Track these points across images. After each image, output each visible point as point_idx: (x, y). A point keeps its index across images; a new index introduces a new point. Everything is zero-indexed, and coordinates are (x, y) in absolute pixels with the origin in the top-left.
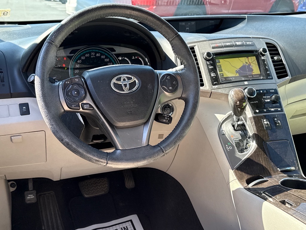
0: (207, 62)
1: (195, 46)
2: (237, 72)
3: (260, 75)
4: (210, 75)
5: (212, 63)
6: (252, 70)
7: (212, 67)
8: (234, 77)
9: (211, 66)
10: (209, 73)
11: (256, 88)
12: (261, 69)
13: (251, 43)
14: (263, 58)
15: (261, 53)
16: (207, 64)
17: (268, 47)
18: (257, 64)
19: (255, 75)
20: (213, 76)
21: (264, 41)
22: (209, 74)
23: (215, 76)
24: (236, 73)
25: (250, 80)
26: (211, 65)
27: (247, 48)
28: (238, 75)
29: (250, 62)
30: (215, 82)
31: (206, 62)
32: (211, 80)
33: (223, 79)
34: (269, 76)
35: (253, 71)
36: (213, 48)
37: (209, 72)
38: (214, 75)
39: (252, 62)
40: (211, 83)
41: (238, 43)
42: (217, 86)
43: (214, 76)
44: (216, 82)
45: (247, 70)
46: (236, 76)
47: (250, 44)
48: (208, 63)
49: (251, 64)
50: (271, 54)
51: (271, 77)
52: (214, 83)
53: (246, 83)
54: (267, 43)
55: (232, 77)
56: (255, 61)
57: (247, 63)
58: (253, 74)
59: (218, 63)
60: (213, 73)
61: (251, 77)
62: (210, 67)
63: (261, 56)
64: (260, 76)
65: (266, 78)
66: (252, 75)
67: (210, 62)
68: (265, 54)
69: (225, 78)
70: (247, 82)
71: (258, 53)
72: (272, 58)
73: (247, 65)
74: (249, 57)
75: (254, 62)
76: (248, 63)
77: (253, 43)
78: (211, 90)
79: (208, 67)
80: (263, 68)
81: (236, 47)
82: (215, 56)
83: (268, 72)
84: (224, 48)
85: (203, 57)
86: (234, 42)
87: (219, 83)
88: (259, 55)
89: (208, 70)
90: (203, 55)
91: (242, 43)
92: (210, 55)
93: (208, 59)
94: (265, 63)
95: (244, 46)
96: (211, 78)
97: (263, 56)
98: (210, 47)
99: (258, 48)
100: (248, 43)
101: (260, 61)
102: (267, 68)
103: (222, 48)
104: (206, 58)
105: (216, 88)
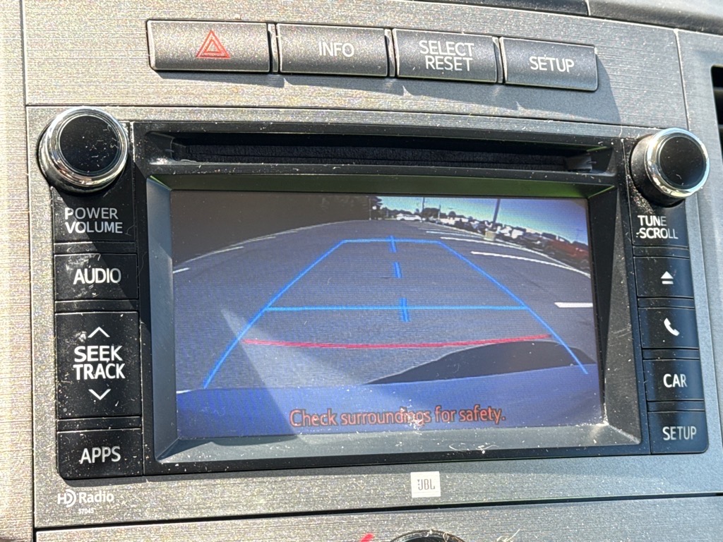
0: (67, 212)
4: (64, 363)
5: (114, 228)
7: (108, 276)
9: (93, 263)
10: (57, 332)
13: (567, 65)
14: (653, 227)
15: (645, 185)
16: (59, 237)
20: (88, 373)
21: (705, 54)
22: (58, 345)
23: (115, 384)
25: (473, 456)
26: (103, 250)
27: (521, 111)
30: (94, 441)
31: (55, 208)
32: (59, 413)
34: (672, 421)
36: (168, 68)
37: (58, 322)
38: (101, 372)
40: (52, 448)
41: (434, 54)
42: (102, 496)
43: (100, 384)
44: (103, 453)
47: (556, 75)
48: (74, 228)
51: (692, 431)
52: (85, 456)
53: (426, 484)
60: (99, 340)
62: (80, 277)
63: (641, 202)
65: (634, 440)
67: (93, 213)
68: (677, 194)
70: (433, 477)
71: (620, 178)
77: (588, 64)
78: (35, 530)
79: (68, 268)
80: (632, 329)
81: (406, 94)
82: (162, 162)
83: (670, 381)
84: (281, 85)
85: (32, 152)
86: (406, 33)
87: (140, 458)
88: (624, 195)
89: (58, 309)
90: (41, 138)
91: (485, 54)
92: (100, 146)
93: (73, 189)
94: (664, 282)
95: (498, 89)
96: (60, 398)
97: (658, 215)
98: (144, 55)
99: (624, 120)
100: (538, 62)
101: (619, 258)
102: (675, 333)
103: (259, 84)
104: (53, 177)
105: (91, 511)
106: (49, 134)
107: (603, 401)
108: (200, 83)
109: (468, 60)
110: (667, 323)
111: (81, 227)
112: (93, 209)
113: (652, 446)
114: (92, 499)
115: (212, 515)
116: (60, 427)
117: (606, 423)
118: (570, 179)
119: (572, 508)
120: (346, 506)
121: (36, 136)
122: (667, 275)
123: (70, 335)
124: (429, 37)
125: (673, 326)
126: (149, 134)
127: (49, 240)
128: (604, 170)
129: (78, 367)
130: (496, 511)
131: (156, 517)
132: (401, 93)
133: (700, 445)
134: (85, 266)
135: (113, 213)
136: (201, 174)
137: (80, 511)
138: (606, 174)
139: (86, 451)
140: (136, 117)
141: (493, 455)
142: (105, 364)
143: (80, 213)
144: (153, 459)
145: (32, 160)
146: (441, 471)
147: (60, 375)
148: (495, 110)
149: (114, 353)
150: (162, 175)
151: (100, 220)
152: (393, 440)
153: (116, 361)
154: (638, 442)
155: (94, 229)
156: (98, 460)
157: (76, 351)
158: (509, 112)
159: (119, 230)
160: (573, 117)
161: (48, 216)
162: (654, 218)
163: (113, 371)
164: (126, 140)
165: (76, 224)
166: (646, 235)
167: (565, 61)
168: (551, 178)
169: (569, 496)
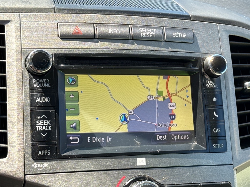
0: (34, 81)
1: (8, 22)
2: (126, 120)
3: (192, 135)
4: (33, 126)
5: (48, 85)
6: (172, 117)
7: (46, 100)
8: (110, 135)
9: (42, 96)
10: (31, 116)
11: (169, 179)
12: (198, 116)
13: (184, 35)
14: (210, 84)
15: (208, 71)
16: (32, 88)
17: (233, 49)
18: (190, 99)
19: (177, 133)
20: (40, 129)
21: (226, 31)
22: (32, 120)
23: (48, 132)
24: (122, 121)
25: (156, 153)
26: (45, 92)
27: (170, 49)
28: (124, 129)
29: (172, 91)
30: (42, 149)
31: (31, 80)
32: (32, 140)
33: (73, 140)
34: (216, 143)
35: (175, 122)
36: (64, 37)
37: (32, 113)
38: (44, 128)
39: (176, 94)
40: (29, 151)
41: (144, 32)
43: (44, 132)
44: (45, 152)
45: (158, 115)
46: (120, 131)
47: (181, 38)
48: (36, 85)
49: (174, 98)
50: (236, 71)
51: (222, 146)
52: (40, 153)
53: (141, 162)
54: (232, 38)
55: (104, 135)
56: (185, 90)
57: (160, 93)
58: (173, 129)
59: (71, 85)
60: (44, 119)
61: (165, 138)
62: (38, 100)
63: (207, 76)
64: (190, 140)
65: (205, 148)
66: (169, 134)
67: (42, 81)
68: (217, 74)
69: (84, 136)
70: (144, 159)
71: (200, 69)
72: (238, 83)
73: (162, 99)
74: (171, 77)
75: (183, 94)
76: (165, 94)
77: (190, 35)
78: (25, 175)
79: (34, 97)
80: (204, 115)
81: (135, 44)
82: (62, 65)
83: (215, 130)
84: (98, 42)
85: (23, 63)
86: (135, 26)
87: (56, 153)
88: (201, 74)
89: (31, 109)
90: (26, 58)
91: (159, 32)
92: (44, 61)
93: (36, 74)
94: (214, 101)
95: (163, 42)
96: (32, 136)
97: (212, 80)
98: (56, 33)
99: (201, 52)
100: (176, 34)
101: (200, 94)
102: (217, 116)
103: (91, 42)
104: (30, 70)
105: (42, 169)
106: (29, 57)
107: (195, 137)
108: (73, 42)
109: (154, 34)
110: (215, 113)
111: (38, 85)
112: (42, 80)
113: (210, 150)
114: (42, 166)
115: (77, 170)
116: (32, 144)
117: (196, 143)
118: (185, 70)
119: (185, 169)
120: (117, 168)
121: (25, 58)
122: (214, 99)
123: (35, 117)
124: (142, 27)
125: (216, 114)
126: (58, 57)
127: (29, 89)
128: (195, 67)
129: (37, 127)
130: (162, 170)
131: (61, 171)
132: (134, 44)
133: (225, 150)
134: (40, 97)
135: (48, 81)
136: (74, 69)
137: (39, 169)
138: (196, 68)
139: (40, 152)
140: (54, 52)
141: (161, 153)
142: (45, 126)
143: (38, 81)
144: (60, 154)
145: (23, 65)
146: (146, 158)
147: (32, 129)
148: (162, 49)
149: (48, 123)
150: (63, 69)
151: (44, 83)
152: (131, 148)
153: (49, 125)
154: (205, 149)
155: (42, 86)
156: (44, 154)
157: (37, 122)
158: (166, 50)
159: (49, 86)
160: (186, 51)
161: (28, 82)
162: (211, 81)
163: (48, 128)
164: (52, 59)
165: (37, 84)
166: (208, 86)
167: (184, 34)
168: (179, 69)
169: (185, 165)
